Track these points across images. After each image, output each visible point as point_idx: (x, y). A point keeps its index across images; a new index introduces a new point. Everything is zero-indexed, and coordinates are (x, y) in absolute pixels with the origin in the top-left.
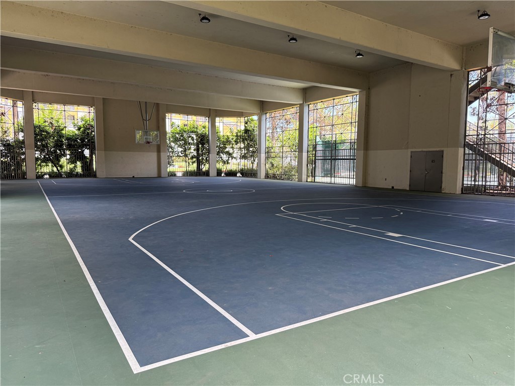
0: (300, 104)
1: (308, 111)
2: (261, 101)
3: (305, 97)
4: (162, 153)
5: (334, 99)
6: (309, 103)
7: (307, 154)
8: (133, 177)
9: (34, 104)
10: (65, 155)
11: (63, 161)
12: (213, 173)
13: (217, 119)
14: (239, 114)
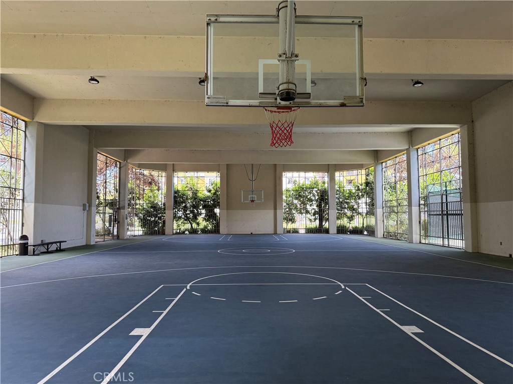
0: (407, 149)
1: (417, 156)
2: (375, 150)
3: (412, 141)
4: (277, 210)
5: (440, 140)
6: (417, 147)
7: (418, 207)
8: (252, 233)
9: (175, 173)
10: (201, 214)
11: (200, 219)
12: (333, 230)
13: (337, 174)
14: (360, 167)
